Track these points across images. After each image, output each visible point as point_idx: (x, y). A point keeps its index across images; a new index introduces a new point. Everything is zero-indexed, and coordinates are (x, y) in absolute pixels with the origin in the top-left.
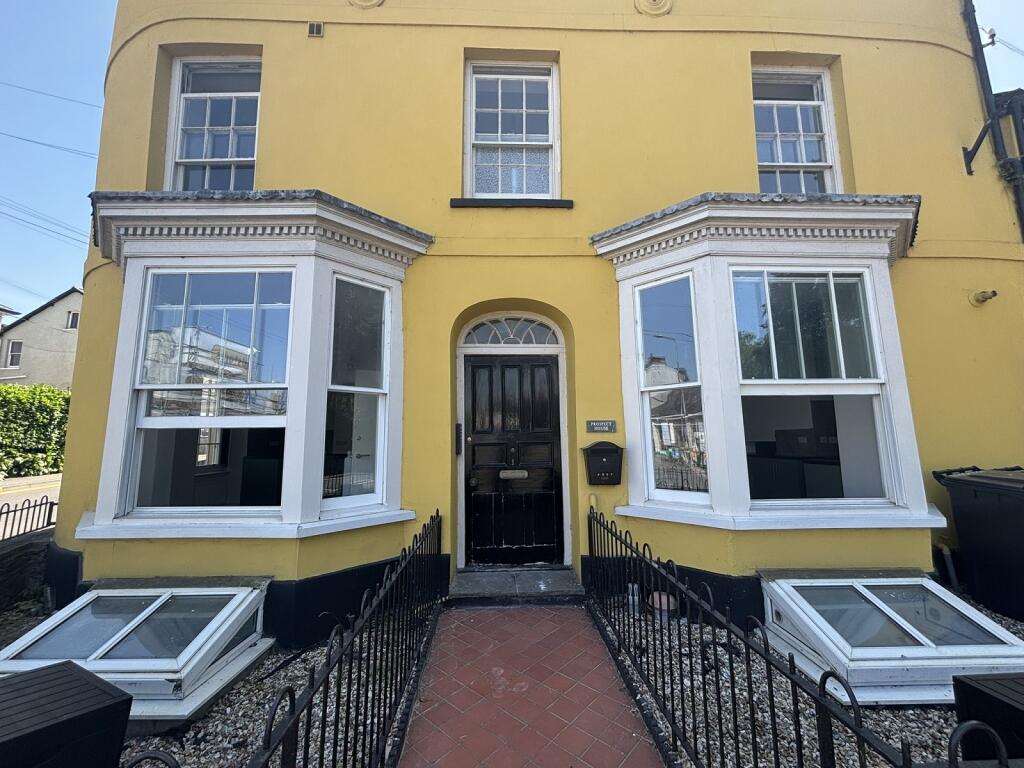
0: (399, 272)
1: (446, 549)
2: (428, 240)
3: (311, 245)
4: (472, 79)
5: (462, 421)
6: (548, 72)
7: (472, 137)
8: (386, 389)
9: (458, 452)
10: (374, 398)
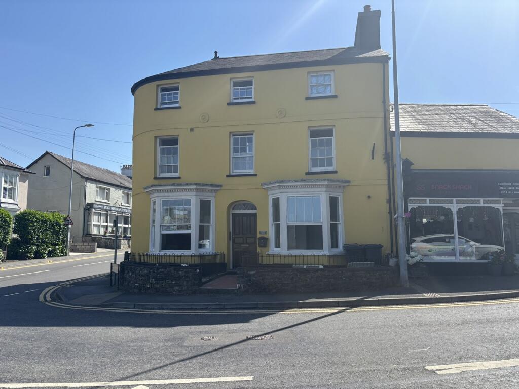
0: (214, 194)
1: (226, 262)
2: (221, 186)
3: (195, 193)
4: (232, 138)
5: (231, 231)
6: (253, 135)
7: (232, 155)
8: (211, 224)
9: (230, 239)
10: (209, 226)
